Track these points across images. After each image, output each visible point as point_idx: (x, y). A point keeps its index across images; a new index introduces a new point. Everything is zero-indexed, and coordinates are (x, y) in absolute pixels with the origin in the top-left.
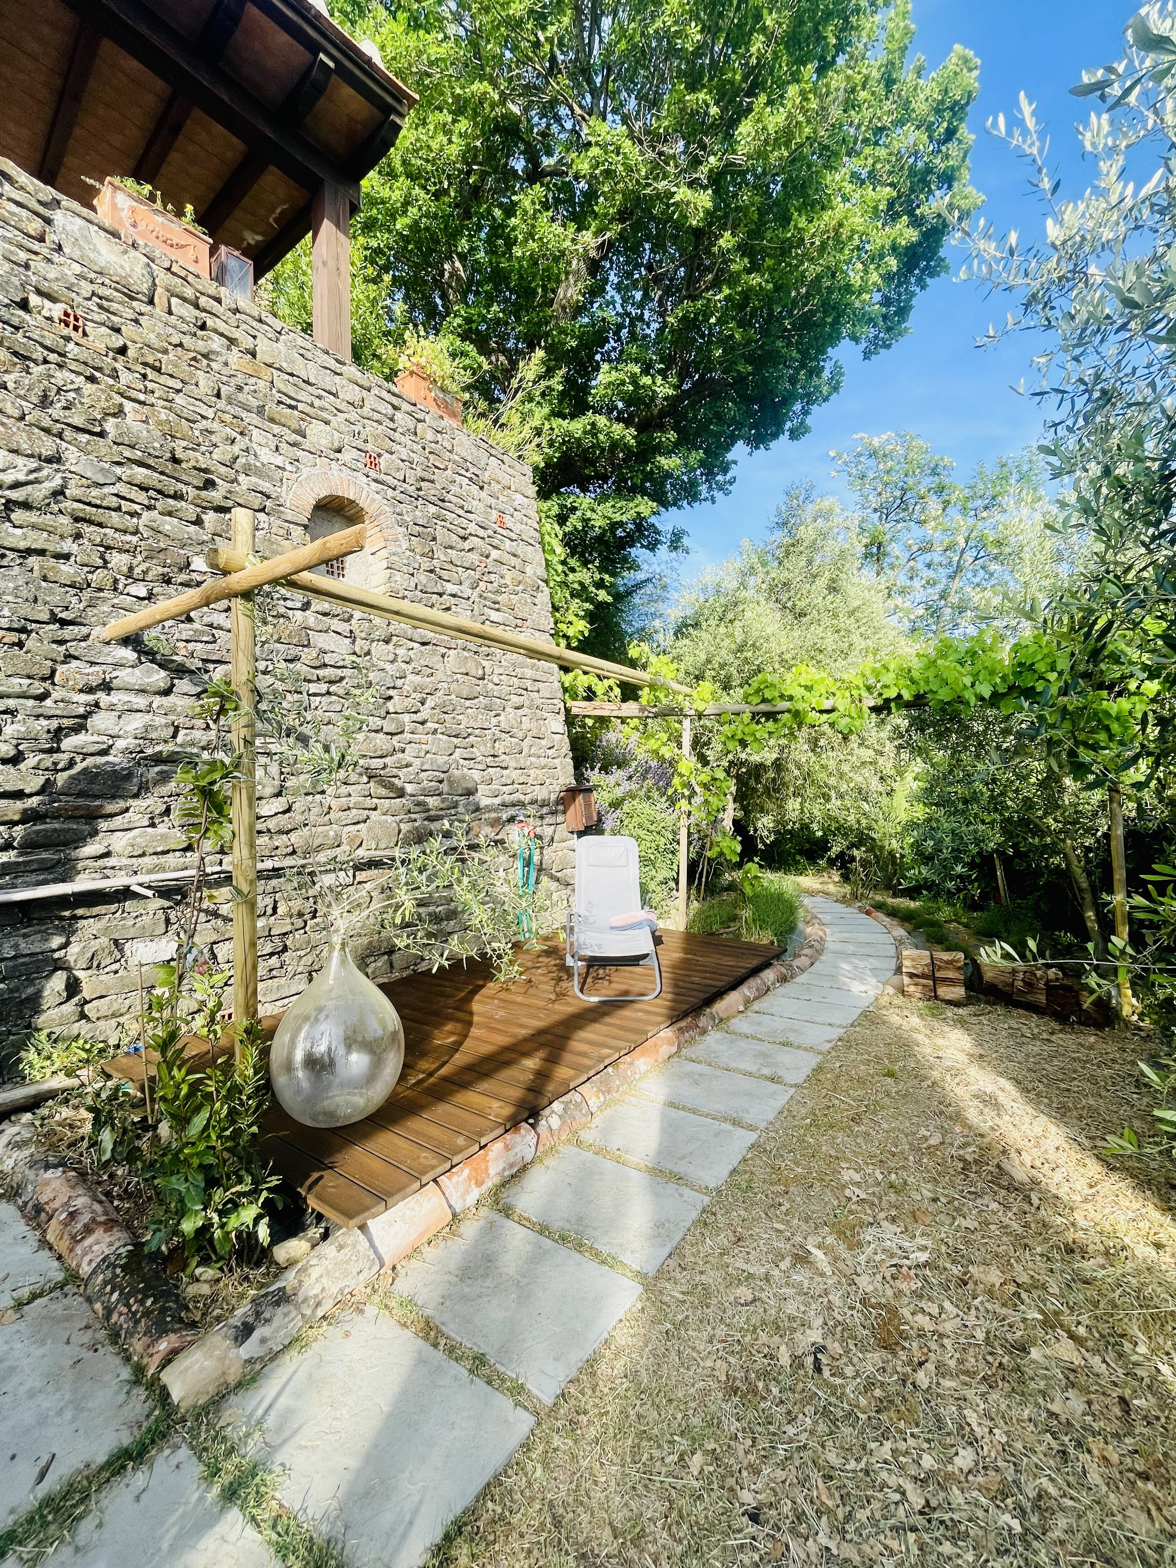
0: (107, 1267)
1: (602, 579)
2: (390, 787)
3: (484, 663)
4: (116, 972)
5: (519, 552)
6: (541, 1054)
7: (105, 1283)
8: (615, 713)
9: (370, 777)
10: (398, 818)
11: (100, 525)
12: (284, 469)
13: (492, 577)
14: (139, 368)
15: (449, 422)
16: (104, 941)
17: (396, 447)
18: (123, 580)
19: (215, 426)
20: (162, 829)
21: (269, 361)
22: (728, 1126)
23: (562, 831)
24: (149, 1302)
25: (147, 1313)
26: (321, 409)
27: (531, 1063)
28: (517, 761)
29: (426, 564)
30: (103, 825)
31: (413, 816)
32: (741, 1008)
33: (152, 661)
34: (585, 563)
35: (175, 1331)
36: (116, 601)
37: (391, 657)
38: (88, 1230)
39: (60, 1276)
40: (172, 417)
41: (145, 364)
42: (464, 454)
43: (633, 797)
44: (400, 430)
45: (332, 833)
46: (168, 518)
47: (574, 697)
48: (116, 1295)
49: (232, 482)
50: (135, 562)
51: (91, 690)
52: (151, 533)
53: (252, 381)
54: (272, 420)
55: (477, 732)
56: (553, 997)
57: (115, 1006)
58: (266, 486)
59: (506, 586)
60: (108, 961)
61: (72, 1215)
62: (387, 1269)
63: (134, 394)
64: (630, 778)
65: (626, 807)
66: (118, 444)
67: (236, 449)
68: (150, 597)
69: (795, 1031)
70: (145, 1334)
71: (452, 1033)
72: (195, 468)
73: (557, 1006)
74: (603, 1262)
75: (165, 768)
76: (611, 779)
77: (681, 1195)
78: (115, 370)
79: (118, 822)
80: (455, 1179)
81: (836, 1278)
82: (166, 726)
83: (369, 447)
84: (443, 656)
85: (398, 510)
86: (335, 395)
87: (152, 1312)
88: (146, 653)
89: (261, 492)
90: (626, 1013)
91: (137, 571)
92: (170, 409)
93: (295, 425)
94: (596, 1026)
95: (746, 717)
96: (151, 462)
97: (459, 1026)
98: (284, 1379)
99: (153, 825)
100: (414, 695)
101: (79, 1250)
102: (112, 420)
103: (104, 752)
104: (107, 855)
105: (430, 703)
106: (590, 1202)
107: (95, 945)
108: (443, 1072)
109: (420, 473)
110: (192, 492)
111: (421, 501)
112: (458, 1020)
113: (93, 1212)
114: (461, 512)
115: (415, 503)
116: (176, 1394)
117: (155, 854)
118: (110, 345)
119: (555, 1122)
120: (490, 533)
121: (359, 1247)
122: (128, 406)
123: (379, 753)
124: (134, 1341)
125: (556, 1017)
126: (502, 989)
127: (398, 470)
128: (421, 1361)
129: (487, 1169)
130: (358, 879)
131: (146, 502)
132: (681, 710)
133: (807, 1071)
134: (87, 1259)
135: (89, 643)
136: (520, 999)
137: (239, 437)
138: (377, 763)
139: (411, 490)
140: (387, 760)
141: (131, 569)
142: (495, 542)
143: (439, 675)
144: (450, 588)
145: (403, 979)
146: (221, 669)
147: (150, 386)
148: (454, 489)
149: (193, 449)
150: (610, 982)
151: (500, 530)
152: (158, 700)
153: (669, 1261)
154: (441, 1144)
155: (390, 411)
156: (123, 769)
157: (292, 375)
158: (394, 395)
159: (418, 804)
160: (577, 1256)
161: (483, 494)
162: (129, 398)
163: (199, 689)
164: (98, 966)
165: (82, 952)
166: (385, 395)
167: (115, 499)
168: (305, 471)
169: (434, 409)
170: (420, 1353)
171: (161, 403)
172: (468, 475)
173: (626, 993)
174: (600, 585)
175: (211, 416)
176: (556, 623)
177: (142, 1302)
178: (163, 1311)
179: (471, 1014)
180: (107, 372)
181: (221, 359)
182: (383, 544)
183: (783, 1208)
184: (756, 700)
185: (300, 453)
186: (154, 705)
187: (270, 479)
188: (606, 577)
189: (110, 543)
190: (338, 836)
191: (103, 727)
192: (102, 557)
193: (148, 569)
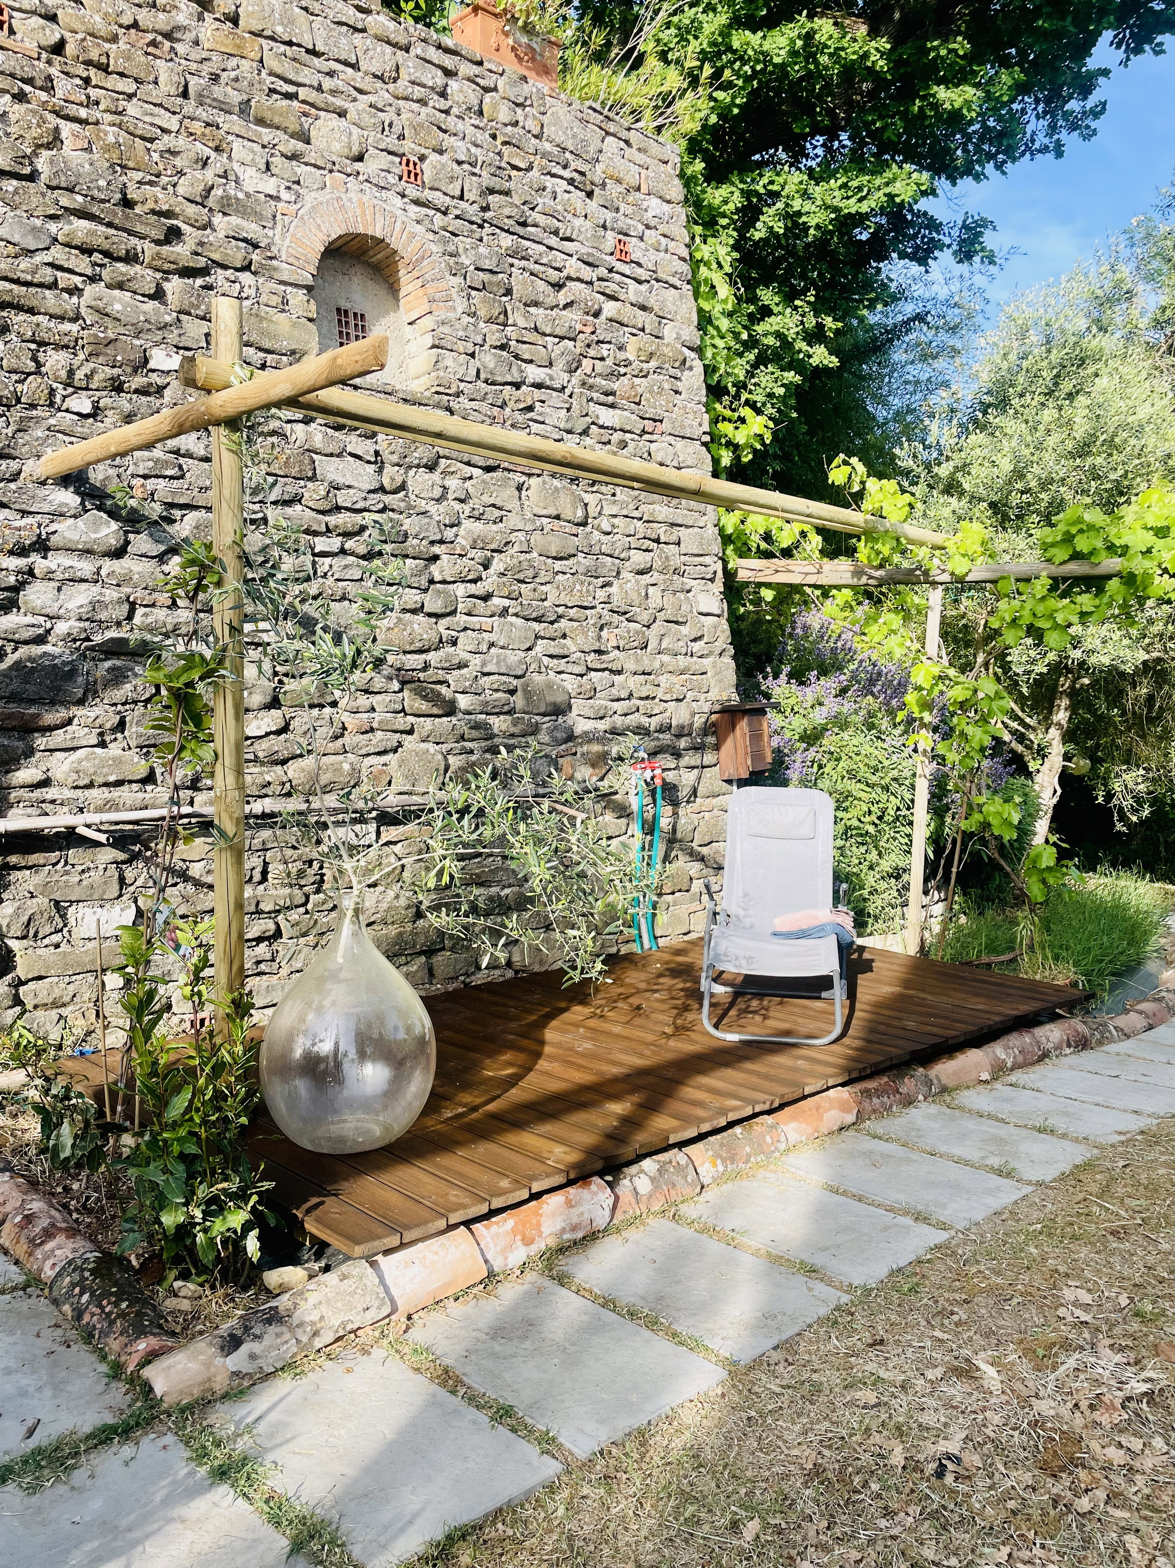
0: (74, 1270)
1: (820, 326)
2: (435, 698)
3: (587, 498)
4: (57, 946)
5: (652, 302)
6: (636, 1098)
7: (73, 1285)
8: (811, 580)
9: (403, 683)
10: (445, 747)
11: (32, 311)
12: (277, 199)
13: (604, 350)
14: (81, 70)
15: (537, 85)
16: (42, 902)
17: (449, 141)
18: (60, 391)
19: (182, 143)
20: (114, 750)
21: (256, 27)
22: (908, 1221)
23: (712, 779)
24: (124, 1305)
25: (123, 1315)
26: (334, 92)
27: (618, 1108)
28: (637, 661)
29: (494, 336)
30: (41, 742)
31: (469, 745)
32: (985, 1076)
33: (99, 508)
34: (790, 297)
35: (154, 1334)
36: (52, 421)
37: (437, 492)
38: (48, 1234)
39: (22, 1279)
40: (123, 137)
41: (88, 63)
42: (560, 138)
43: (844, 725)
44: (455, 111)
45: (346, 767)
46: (117, 292)
47: (744, 552)
48: (85, 1298)
49: (204, 228)
50: (76, 362)
51: (21, 551)
52: (96, 317)
53: (232, 62)
54: (260, 122)
55: (572, 612)
56: (669, 1030)
57: (57, 993)
58: (251, 229)
59: (628, 364)
60: (48, 929)
61: (29, 1219)
62: (400, 1317)
63: (72, 110)
64: (843, 691)
65: (829, 742)
66: (53, 188)
67: (209, 175)
68: (96, 412)
69: (1066, 1114)
70: (121, 1334)
71: (511, 1064)
72: (153, 212)
73: (672, 1043)
74: (681, 1343)
75: (118, 663)
76: (809, 694)
77: (810, 1289)
78: (49, 78)
79: (58, 738)
80: (494, 1229)
81: (1004, 1398)
82: (120, 602)
83: (407, 146)
84: (519, 488)
85: (451, 248)
86: (355, 66)
87: (128, 1314)
88: (92, 496)
89: (245, 240)
90: (780, 1059)
91: (79, 375)
92: (120, 126)
93: (294, 127)
94: (729, 1072)
95: (1041, 586)
96: (95, 210)
97: (521, 1058)
98: (276, 1398)
99: (103, 744)
100: (472, 553)
101: (39, 1254)
102: (45, 154)
103: (40, 640)
104: (45, 783)
105: (498, 564)
106: (678, 1282)
107: (32, 906)
108: (491, 1107)
109: (487, 180)
110: (148, 249)
111: (488, 229)
112: (521, 1049)
113: (51, 1217)
114: (553, 241)
115: (478, 233)
116: (159, 1389)
117: (106, 785)
118: (44, 43)
119: (643, 1185)
120: (602, 272)
121: (365, 1281)
122: (67, 129)
123: (418, 645)
124: (110, 1340)
125: (669, 1056)
126: (594, 1015)
127: (452, 179)
128: (433, 1403)
129: (539, 1225)
130: (384, 839)
131: (89, 272)
132: (926, 573)
133: (1065, 1167)
134: (49, 1263)
135: (19, 483)
136: (617, 1029)
137: (213, 155)
138: (414, 661)
139: (472, 211)
140: (431, 656)
141: (71, 373)
142: (611, 288)
143: (513, 521)
144: (534, 373)
145: (447, 993)
146: (192, 517)
147: (94, 93)
148: (543, 201)
149: (151, 183)
150: (765, 1017)
151: (619, 266)
152: (108, 565)
153: (774, 1354)
154: (478, 1184)
155: (439, 79)
156: (64, 663)
157: (290, 43)
158: (447, 51)
159: (476, 726)
160: (648, 1333)
161: (593, 205)
162: (67, 118)
163: (162, 548)
164: (36, 935)
165: (17, 914)
166: (433, 54)
167: (49, 270)
168: (310, 198)
169: (513, 68)
170: (434, 1396)
171: (108, 117)
172: (567, 174)
173: (788, 1033)
174: (816, 336)
175: (175, 128)
176: (715, 421)
177: (116, 1304)
178: (140, 1314)
179: (542, 1043)
180: (39, 83)
181: (189, 36)
182: (426, 308)
183: (955, 1318)
184: (1061, 554)
185: (302, 170)
186: (103, 572)
187: (258, 216)
188: (829, 322)
189: (45, 336)
190: (355, 770)
191: (38, 603)
192: (34, 359)
193: (93, 372)
